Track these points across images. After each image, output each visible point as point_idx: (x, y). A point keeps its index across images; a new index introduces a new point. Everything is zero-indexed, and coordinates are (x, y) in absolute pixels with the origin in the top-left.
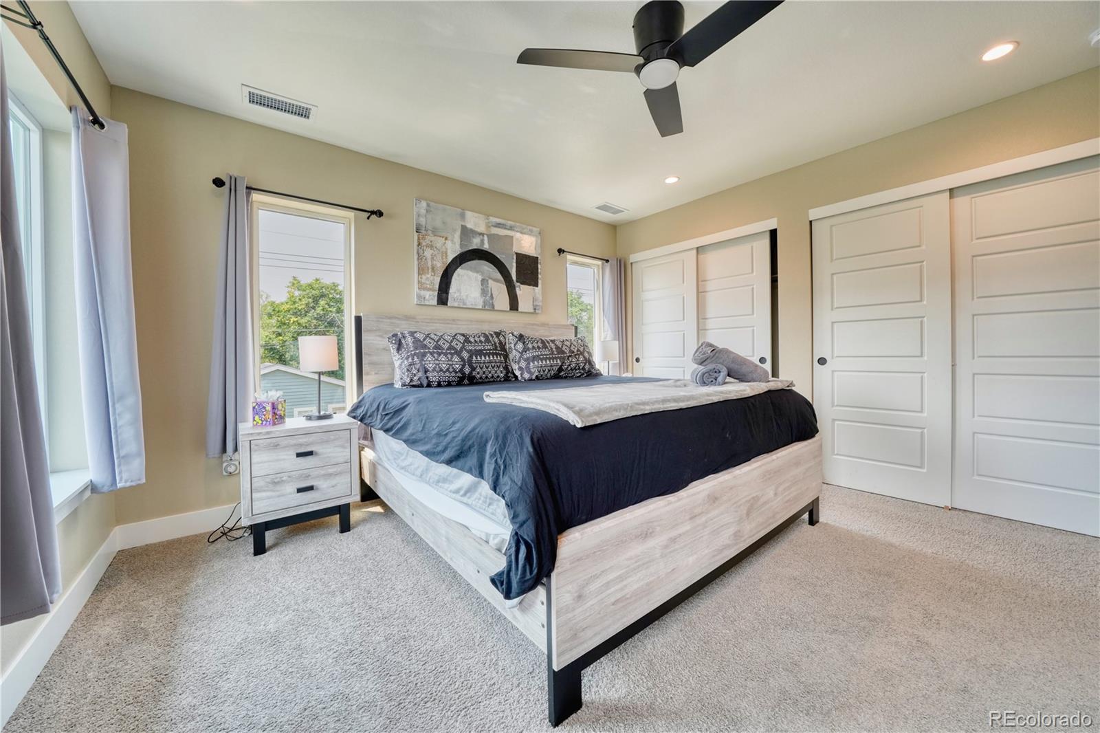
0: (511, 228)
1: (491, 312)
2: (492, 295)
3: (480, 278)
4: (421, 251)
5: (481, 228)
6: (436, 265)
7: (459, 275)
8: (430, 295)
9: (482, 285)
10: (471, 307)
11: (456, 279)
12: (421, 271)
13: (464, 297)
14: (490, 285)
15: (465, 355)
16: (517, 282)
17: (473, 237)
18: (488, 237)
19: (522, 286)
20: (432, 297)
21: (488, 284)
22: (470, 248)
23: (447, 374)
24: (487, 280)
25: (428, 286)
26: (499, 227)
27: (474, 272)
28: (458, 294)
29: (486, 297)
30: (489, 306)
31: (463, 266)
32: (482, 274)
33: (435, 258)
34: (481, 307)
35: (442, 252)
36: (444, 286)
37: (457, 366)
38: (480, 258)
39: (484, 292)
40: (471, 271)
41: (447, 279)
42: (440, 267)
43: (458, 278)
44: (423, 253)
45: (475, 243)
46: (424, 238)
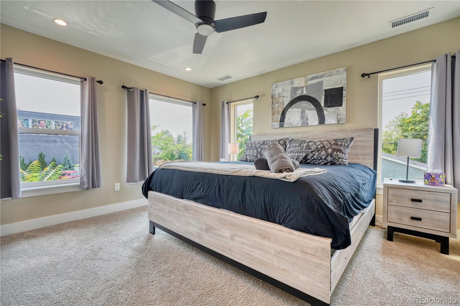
0: (322, 76)
1: (306, 127)
2: (307, 118)
3: (300, 110)
4: (273, 106)
5: (303, 84)
6: (279, 110)
7: (289, 112)
8: (276, 124)
9: (302, 114)
10: (296, 126)
11: (288, 114)
12: (273, 114)
13: (292, 122)
14: (306, 113)
15: (259, 150)
16: (325, 107)
17: (297, 91)
18: (306, 88)
19: (328, 109)
20: (277, 124)
21: (305, 112)
22: (296, 97)
23: (252, 157)
24: (305, 111)
25: (276, 120)
26: (314, 79)
27: (297, 108)
28: (289, 121)
29: (304, 119)
30: (305, 124)
31: (291, 107)
32: (302, 108)
33: (279, 107)
34: (300, 125)
35: (282, 103)
36: (282, 118)
37: (255, 154)
38: (301, 100)
39: (302, 117)
40: (295, 108)
41: (284, 115)
42: (281, 110)
43: (289, 113)
44: (274, 106)
45: (299, 93)
46: (274, 100)
